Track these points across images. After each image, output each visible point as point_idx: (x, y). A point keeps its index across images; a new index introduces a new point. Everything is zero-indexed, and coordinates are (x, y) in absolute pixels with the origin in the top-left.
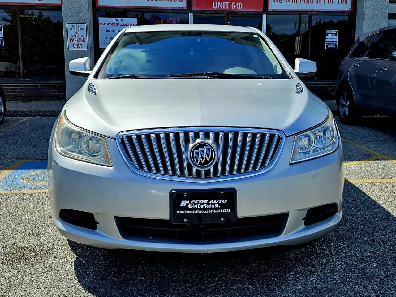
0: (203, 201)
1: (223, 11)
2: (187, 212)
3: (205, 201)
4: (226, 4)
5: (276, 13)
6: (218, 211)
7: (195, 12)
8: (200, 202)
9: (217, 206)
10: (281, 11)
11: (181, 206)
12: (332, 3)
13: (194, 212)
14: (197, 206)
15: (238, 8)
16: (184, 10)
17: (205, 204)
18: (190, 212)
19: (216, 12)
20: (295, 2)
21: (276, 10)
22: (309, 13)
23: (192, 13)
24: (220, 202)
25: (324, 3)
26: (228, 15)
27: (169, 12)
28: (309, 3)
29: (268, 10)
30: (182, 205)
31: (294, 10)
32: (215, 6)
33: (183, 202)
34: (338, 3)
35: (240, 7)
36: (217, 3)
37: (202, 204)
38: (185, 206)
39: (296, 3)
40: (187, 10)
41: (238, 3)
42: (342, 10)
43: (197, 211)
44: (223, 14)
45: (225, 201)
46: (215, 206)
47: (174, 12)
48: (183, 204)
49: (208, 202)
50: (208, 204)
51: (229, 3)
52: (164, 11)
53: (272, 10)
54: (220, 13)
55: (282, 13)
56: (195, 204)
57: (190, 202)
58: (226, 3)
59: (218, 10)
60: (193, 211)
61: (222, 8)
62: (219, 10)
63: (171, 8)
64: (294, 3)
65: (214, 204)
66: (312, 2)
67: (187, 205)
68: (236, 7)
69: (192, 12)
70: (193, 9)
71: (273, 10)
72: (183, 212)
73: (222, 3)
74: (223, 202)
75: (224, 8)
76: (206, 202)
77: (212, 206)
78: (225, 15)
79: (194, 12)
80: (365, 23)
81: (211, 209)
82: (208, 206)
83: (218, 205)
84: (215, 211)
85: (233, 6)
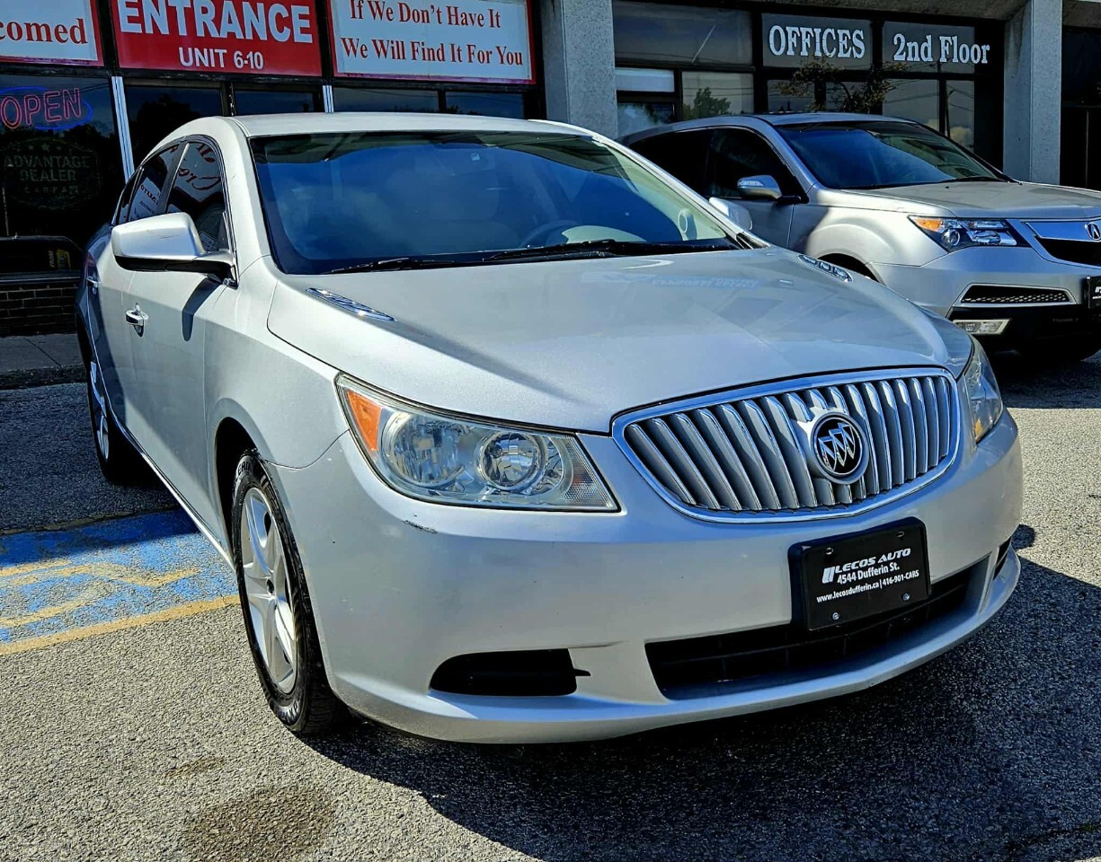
0: (866, 560)
1: (211, 73)
2: (837, 595)
3: (870, 560)
4: (217, 56)
5: (357, 83)
6: (898, 578)
7: (129, 75)
8: (861, 566)
9: (894, 567)
10: (368, 77)
11: (824, 582)
12: (488, 62)
13: (851, 591)
14: (857, 575)
15: (252, 67)
16: (95, 68)
17: (871, 566)
18: (844, 593)
19: (192, 75)
20: (401, 57)
21: (356, 74)
22: (438, 84)
23: (121, 78)
24: (899, 557)
25: (470, 61)
26: (227, 84)
27: (47, 72)
28: (434, 59)
29: (335, 75)
30: (825, 580)
31: (400, 76)
32: (187, 60)
33: (827, 571)
34: (502, 62)
35: (259, 65)
36: (190, 49)
37: (865, 569)
38: (831, 580)
39: (404, 58)
40: (102, 68)
41: (251, 53)
42: (513, 80)
43: (859, 589)
44: (211, 80)
45: (907, 552)
46: (890, 568)
47: (63, 74)
48: (828, 575)
49: (877, 560)
50: (877, 566)
51: (225, 51)
52: (31, 68)
53: (344, 76)
54: (203, 80)
55: (372, 84)
56: (851, 571)
57: (841, 569)
58: (216, 51)
59: (195, 70)
60: (848, 589)
61: (207, 65)
62: (201, 70)
63: (52, 60)
64: (399, 58)
65: (886, 564)
66: (441, 58)
67: (836, 576)
68: (246, 62)
69: (119, 75)
70: (121, 66)
71: (348, 74)
72: (829, 597)
73: (205, 50)
74: (904, 555)
75: (213, 65)
76: (872, 561)
77: (885, 570)
78: (218, 86)
79: (127, 75)
80: (572, 113)
81: (883, 576)
82: (876, 572)
83: (895, 564)
84: (890, 581)
85: (239, 62)
